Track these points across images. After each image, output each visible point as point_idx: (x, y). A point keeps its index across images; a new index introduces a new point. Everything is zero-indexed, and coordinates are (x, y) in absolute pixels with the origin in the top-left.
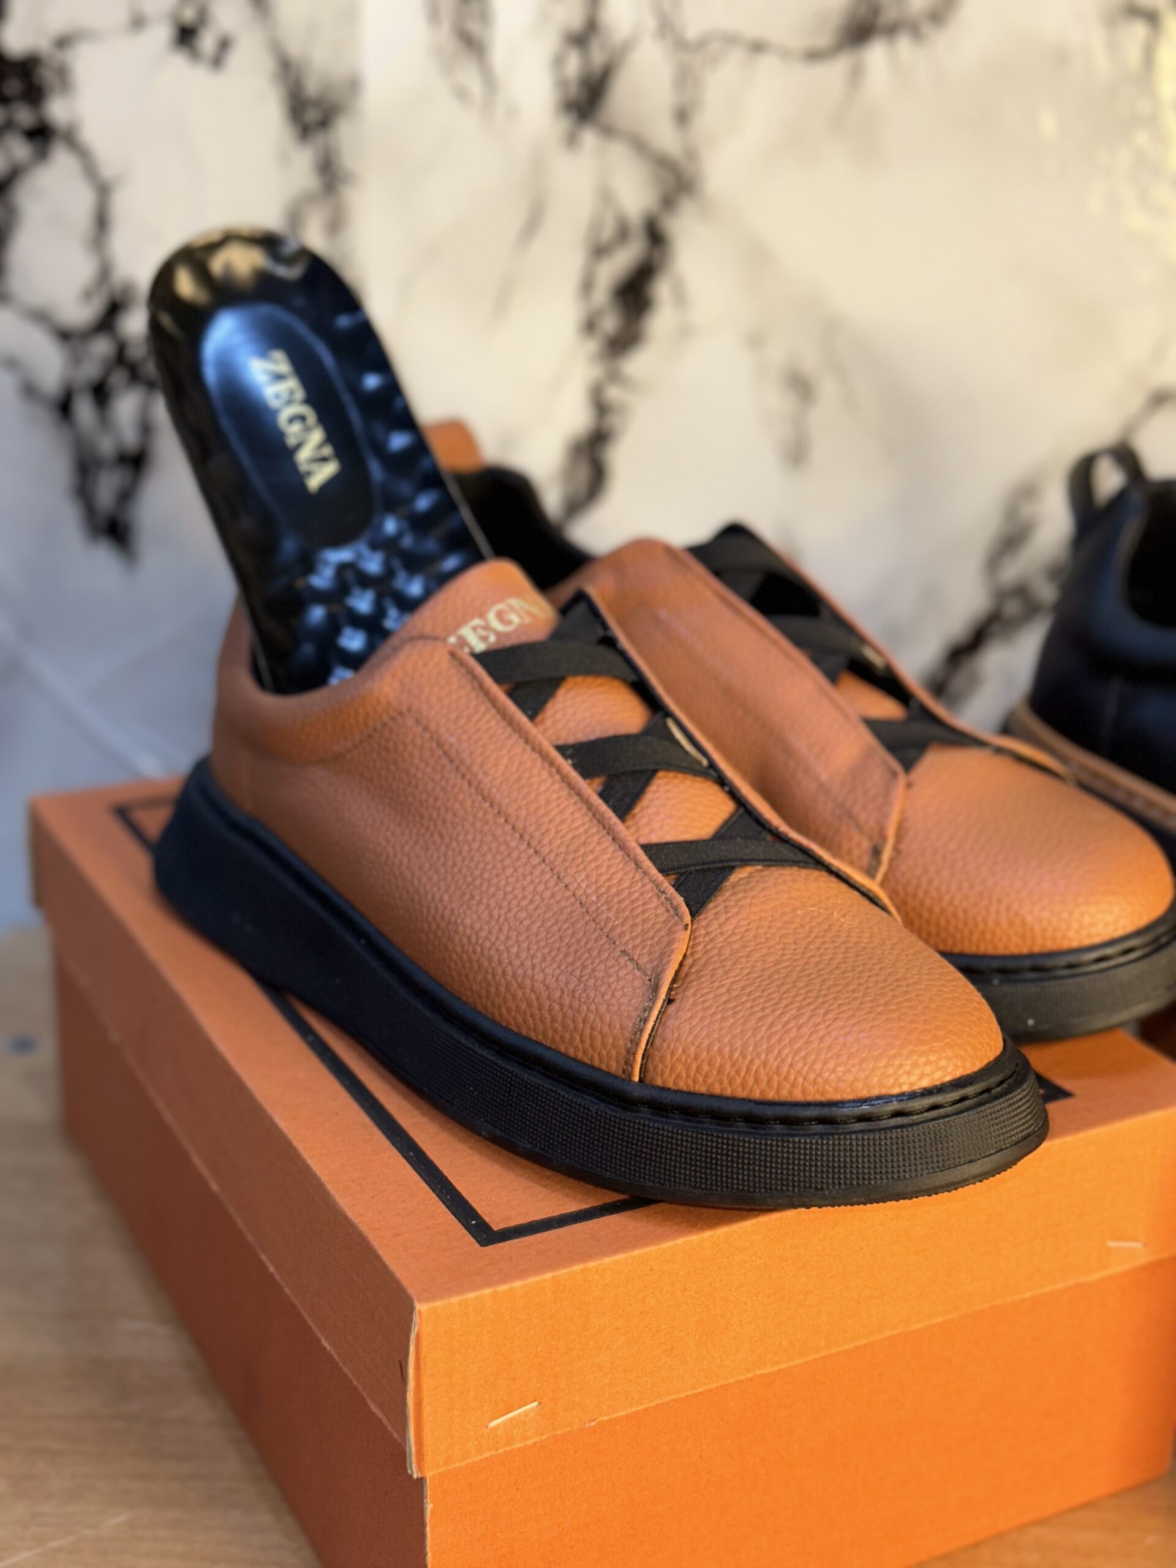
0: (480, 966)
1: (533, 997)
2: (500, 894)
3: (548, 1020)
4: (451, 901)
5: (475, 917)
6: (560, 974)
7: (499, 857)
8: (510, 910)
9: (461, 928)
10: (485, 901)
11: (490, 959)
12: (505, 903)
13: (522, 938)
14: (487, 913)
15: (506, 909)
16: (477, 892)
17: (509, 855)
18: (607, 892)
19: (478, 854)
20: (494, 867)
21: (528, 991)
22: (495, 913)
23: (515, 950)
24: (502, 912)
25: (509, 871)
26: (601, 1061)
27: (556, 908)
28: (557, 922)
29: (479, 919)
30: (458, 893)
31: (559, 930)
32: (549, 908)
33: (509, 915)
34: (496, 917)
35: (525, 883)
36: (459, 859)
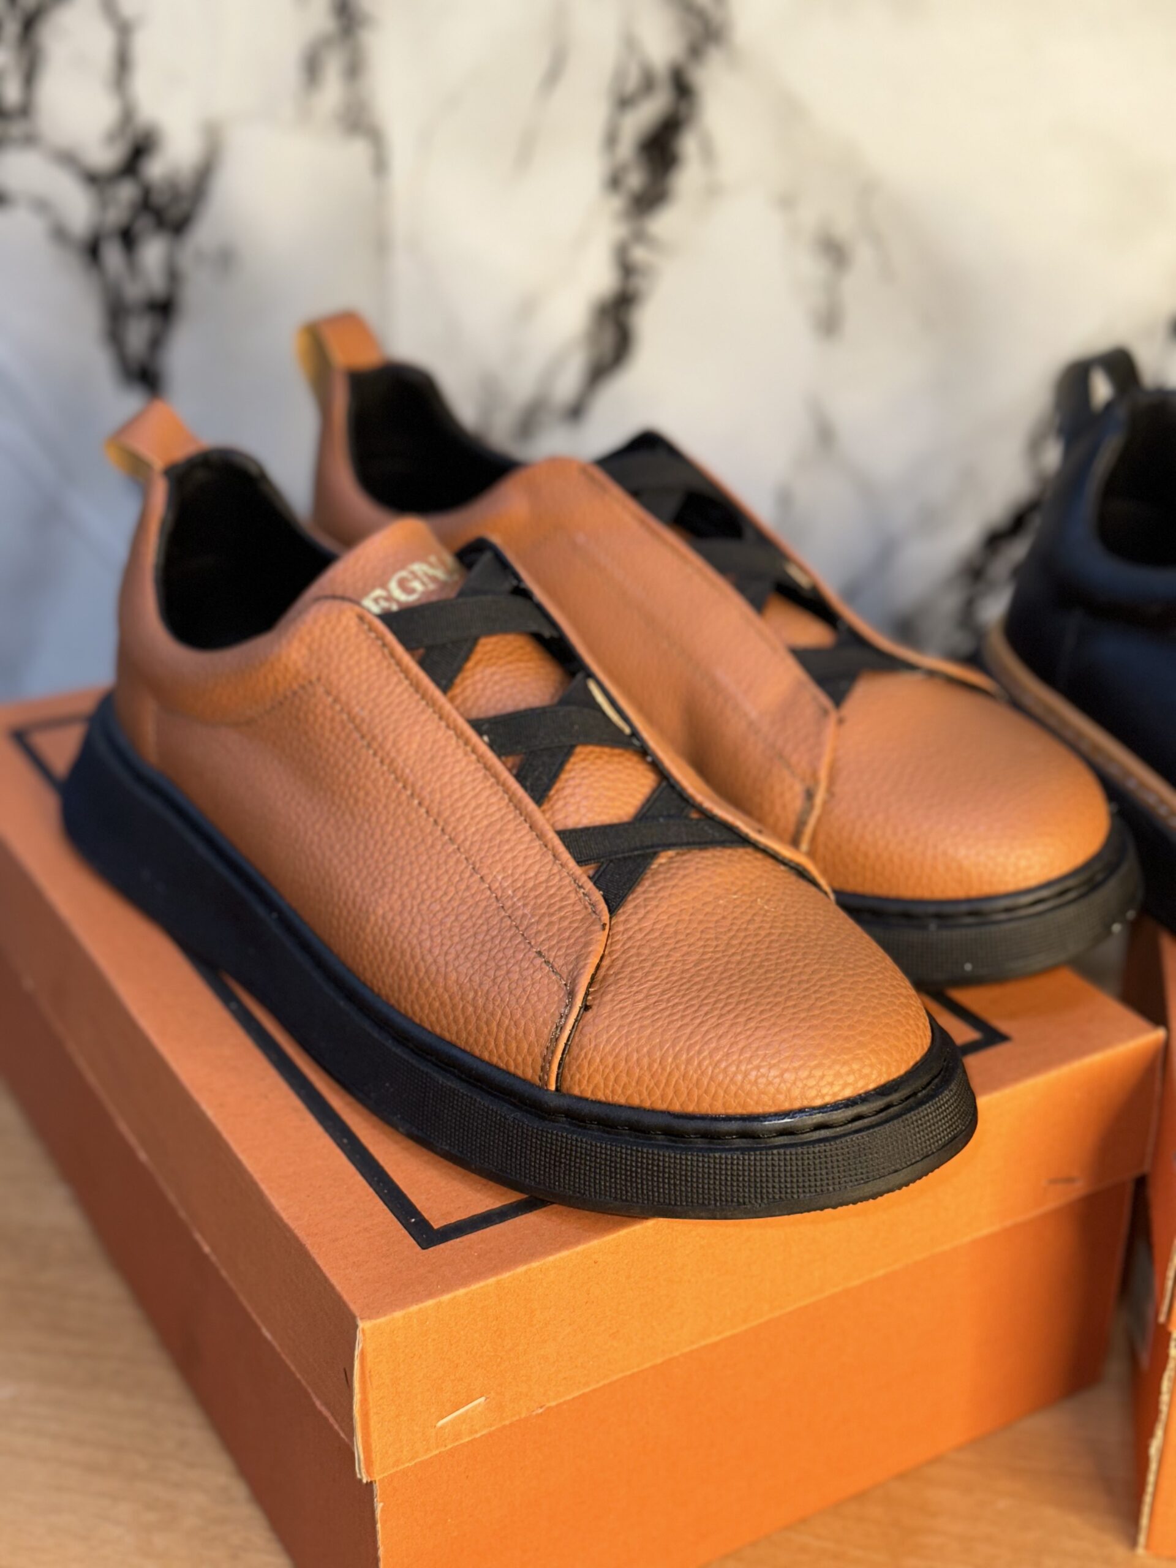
0: (392, 960)
1: (446, 996)
2: (414, 884)
3: (462, 1021)
4: (362, 888)
5: (387, 908)
6: (473, 974)
7: (412, 843)
8: (423, 901)
9: (373, 918)
10: (397, 890)
11: (403, 953)
12: (419, 894)
13: (435, 932)
14: (399, 903)
15: (419, 900)
16: (389, 880)
17: (423, 841)
18: (523, 886)
19: (390, 839)
20: (407, 853)
21: (441, 990)
22: (409, 903)
23: (428, 944)
24: (415, 903)
25: (424, 858)
26: (516, 1066)
27: (470, 902)
28: (471, 916)
29: (391, 909)
30: (370, 881)
31: (474, 925)
32: (463, 901)
33: (424, 907)
34: (409, 908)
35: (441, 872)
36: (371, 843)
